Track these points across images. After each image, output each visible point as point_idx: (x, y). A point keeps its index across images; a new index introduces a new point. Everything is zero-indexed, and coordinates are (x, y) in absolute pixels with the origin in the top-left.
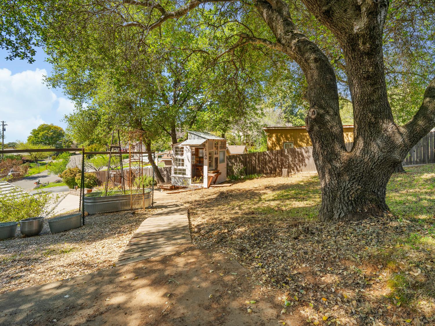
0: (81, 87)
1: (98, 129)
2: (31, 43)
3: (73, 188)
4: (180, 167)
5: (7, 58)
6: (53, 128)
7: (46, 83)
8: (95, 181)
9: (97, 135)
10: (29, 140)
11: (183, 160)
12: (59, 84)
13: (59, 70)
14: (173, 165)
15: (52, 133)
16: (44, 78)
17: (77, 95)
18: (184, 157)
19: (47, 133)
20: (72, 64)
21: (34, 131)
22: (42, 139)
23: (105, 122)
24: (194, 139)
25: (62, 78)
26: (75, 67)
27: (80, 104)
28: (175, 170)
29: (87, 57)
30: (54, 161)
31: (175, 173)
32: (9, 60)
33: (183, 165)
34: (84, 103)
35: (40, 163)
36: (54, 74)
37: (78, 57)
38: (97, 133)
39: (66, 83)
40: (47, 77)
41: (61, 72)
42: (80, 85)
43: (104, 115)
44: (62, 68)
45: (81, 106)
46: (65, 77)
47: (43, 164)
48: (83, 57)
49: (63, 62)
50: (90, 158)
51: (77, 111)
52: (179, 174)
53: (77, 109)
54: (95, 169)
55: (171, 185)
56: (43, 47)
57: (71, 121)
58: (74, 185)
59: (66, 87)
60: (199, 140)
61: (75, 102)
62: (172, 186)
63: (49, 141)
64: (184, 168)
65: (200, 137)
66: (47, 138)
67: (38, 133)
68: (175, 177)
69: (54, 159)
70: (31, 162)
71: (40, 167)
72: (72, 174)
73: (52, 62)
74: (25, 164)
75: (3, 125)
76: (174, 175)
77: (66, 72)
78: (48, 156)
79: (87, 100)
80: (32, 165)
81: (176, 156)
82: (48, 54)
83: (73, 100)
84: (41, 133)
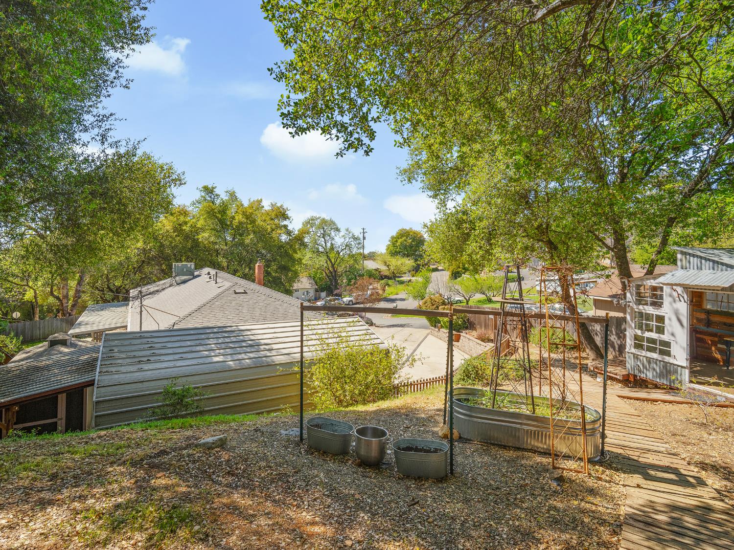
0: (445, 176)
1: (472, 246)
2: (370, 119)
3: (435, 327)
4: (653, 335)
5: (337, 154)
6: (411, 233)
7: (400, 178)
8: (464, 321)
9: (470, 255)
10: (387, 250)
11: (661, 319)
12: (416, 176)
13: (416, 155)
14: (630, 326)
15: (411, 240)
16: (398, 171)
17: (439, 190)
18: (666, 310)
19: (406, 241)
20: (432, 141)
21: (393, 238)
22: (400, 249)
23: (483, 233)
24: (700, 268)
25: (420, 167)
26: (436, 146)
27: (443, 203)
28: (636, 337)
29: (455, 121)
30: (413, 279)
31: (638, 346)
32: (339, 157)
33: (660, 330)
34: (450, 201)
35: (398, 281)
36: (410, 162)
37: (442, 125)
38: (470, 251)
39: (425, 174)
40: (402, 169)
41: (418, 158)
42: (444, 173)
43: (481, 219)
44: (419, 150)
45: (446, 205)
46: (424, 165)
47: (402, 283)
48: (449, 124)
49: (418, 141)
50: (456, 278)
51: (439, 216)
52: (650, 349)
53: (440, 212)
54: (464, 296)
55: (625, 372)
56: (388, 122)
57: (431, 231)
58: (436, 322)
59: (424, 179)
60: (719, 273)
61: (437, 201)
62: (628, 375)
63: (407, 251)
64: (665, 337)
65: (722, 264)
66: (405, 247)
67: (397, 241)
68: (636, 357)
69: (413, 276)
70: (389, 278)
71: (398, 286)
72: (433, 305)
73: (401, 145)
74: (383, 282)
75: (364, 233)
76: (633, 350)
77: (424, 156)
78: (406, 271)
79: (454, 196)
80: (390, 282)
81: (641, 307)
82: (396, 132)
83: (433, 198)
84: (400, 241)
